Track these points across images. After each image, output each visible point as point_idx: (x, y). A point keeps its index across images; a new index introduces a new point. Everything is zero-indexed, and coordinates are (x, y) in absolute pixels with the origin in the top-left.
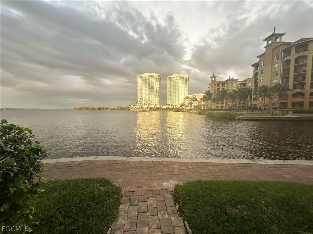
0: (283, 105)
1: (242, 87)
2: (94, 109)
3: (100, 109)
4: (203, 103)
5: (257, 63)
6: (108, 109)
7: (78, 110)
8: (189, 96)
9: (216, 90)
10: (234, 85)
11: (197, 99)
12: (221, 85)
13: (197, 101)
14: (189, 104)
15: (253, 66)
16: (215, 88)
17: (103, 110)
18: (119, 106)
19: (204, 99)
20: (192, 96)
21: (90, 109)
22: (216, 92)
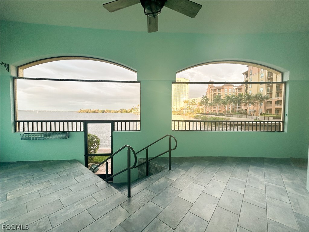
0: (268, 111)
1: (238, 92)
2: (98, 112)
3: (103, 111)
4: (201, 107)
5: (246, 72)
6: (112, 112)
7: (83, 112)
8: (188, 100)
9: (213, 95)
10: (230, 90)
11: (196, 103)
12: (217, 90)
13: (196, 104)
14: (188, 107)
15: (243, 74)
16: (212, 93)
17: (107, 112)
18: (122, 109)
19: (201, 103)
20: (191, 100)
21: (95, 112)
22: (213, 96)
